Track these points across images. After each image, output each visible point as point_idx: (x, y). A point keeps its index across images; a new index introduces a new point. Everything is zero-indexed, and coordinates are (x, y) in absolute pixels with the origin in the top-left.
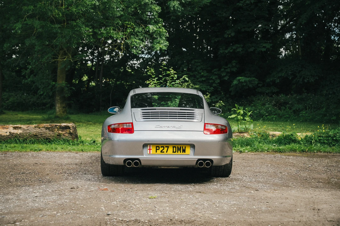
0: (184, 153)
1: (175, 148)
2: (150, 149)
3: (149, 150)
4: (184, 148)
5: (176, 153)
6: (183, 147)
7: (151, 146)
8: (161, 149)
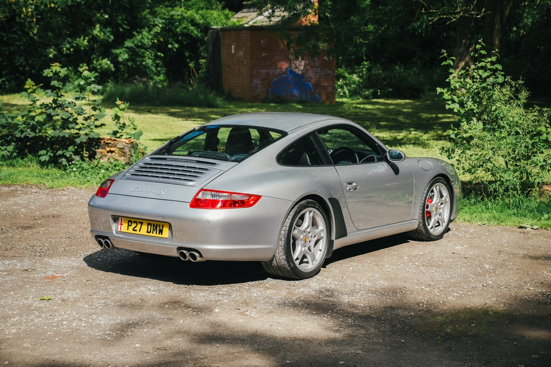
0: (160, 236)
1: (149, 227)
2: (121, 224)
3: (120, 226)
4: (161, 227)
5: (151, 234)
6: (159, 225)
7: (123, 218)
8: (134, 225)
